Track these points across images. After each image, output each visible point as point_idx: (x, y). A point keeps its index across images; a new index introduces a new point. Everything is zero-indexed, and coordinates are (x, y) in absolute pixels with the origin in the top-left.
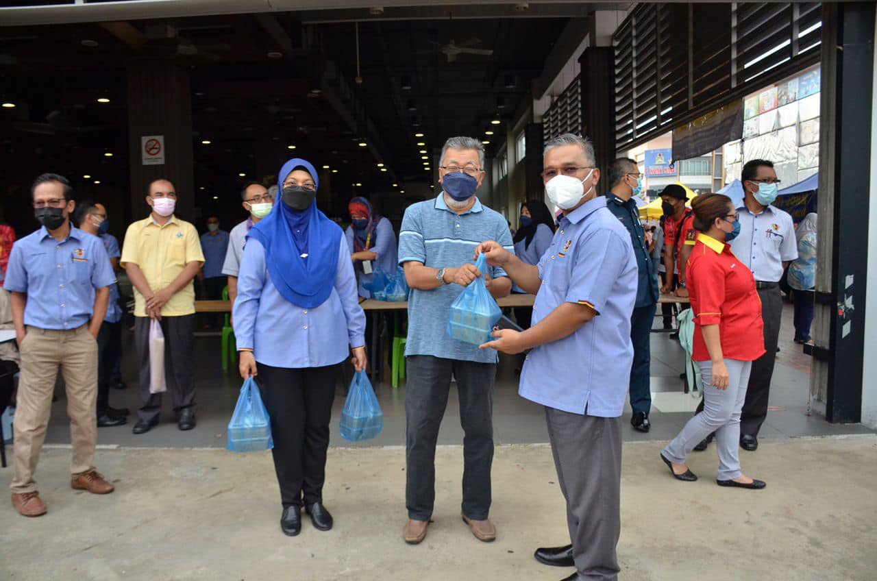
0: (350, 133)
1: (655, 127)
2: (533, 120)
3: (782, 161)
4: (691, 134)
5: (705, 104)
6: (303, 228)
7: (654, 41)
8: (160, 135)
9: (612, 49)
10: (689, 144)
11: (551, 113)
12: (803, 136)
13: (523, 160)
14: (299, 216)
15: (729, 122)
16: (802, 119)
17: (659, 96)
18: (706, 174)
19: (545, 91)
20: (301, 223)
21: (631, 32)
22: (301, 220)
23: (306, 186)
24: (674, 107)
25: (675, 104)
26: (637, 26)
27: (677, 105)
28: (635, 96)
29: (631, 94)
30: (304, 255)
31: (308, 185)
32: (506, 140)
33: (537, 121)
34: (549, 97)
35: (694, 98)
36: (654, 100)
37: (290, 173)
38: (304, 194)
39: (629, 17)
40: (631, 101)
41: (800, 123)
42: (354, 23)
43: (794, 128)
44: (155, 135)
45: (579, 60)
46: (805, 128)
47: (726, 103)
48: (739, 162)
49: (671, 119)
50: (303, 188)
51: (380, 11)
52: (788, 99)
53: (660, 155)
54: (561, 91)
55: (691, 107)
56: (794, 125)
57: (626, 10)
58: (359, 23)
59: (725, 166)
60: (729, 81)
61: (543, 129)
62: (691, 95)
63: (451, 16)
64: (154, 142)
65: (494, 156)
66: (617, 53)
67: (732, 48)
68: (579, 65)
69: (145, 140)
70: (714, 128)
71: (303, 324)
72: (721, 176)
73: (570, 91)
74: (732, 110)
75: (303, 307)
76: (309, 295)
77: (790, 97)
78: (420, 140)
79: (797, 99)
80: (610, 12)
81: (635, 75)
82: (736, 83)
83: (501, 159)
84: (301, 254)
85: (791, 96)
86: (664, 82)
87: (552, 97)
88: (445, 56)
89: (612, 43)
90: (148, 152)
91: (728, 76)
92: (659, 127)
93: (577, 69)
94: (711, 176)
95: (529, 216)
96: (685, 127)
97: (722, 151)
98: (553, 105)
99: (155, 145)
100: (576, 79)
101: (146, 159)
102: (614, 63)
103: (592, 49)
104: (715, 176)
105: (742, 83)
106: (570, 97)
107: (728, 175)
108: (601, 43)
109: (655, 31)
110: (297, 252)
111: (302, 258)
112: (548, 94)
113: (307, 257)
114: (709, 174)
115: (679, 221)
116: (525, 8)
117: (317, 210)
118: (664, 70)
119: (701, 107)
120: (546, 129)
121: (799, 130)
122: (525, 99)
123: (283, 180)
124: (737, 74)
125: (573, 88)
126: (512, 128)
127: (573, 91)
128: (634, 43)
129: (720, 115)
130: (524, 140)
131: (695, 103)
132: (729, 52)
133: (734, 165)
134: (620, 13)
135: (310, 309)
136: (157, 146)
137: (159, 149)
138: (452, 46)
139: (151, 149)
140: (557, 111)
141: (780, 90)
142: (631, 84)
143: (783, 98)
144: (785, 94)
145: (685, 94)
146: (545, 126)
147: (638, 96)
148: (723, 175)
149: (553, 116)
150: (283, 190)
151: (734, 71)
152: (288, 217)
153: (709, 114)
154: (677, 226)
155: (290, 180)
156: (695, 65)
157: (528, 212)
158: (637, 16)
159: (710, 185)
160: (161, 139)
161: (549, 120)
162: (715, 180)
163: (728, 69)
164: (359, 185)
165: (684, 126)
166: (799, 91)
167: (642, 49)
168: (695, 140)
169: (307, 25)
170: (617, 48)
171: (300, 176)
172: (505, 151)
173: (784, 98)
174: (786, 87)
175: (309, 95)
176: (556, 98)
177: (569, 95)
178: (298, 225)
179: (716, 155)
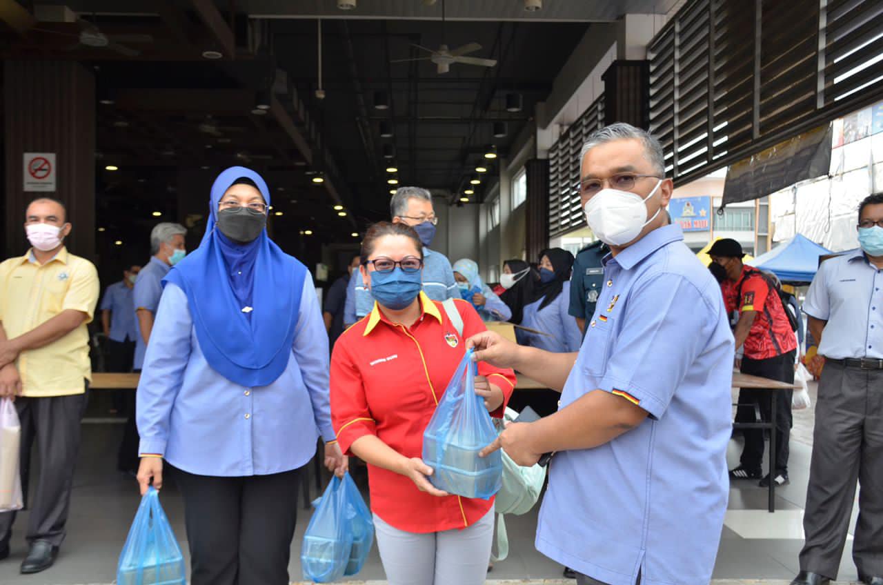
0: (303, 164)
1: (706, 162)
2: (536, 155)
3: (849, 214)
4: (752, 170)
5: (775, 131)
6: (246, 268)
7: (705, 51)
8: (51, 151)
9: (646, 63)
10: (749, 184)
11: (561, 146)
12: (877, 180)
13: (520, 207)
14: (243, 252)
15: (807, 153)
16: (875, 161)
17: (711, 122)
18: (748, 229)
19: (552, 118)
20: (244, 260)
21: (673, 41)
22: (245, 257)
23: (253, 207)
24: (731, 136)
25: (732, 132)
26: (681, 34)
27: (735, 134)
28: (677, 123)
29: (672, 120)
30: (247, 309)
31: (255, 205)
32: (499, 180)
33: (541, 156)
34: (558, 126)
35: (760, 123)
36: (705, 127)
37: (229, 187)
38: (251, 218)
39: (672, 22)
40: (672, 129)
41: (873, 165)
42: (316, 20)
43: (866, 171)
44: (44, 151)
45: (603, 78)
46: (880, 171)
47: (806, 130)
48: (790, 214)
49: (726, 153)
50: (247, 209)
51: (352, 6)
52: (857, 135)
53: (688, 205)
54: (575, 118)
55: (757, 135)
56: (866, 167)
57: (666, 14)
58: (323, 20)
59: (772, 219)
60: (813, 100)
61: (548, 166)
62: (758, 120)
63: (443, 17)
64: (42, 162)
65: (482, 202)
66: (652, 68)
67: (820, 55)
68: (603, 83)
69: (28, 157)
70: (784, 162)
71: (242, 411)
72: (767, 232)
73: (587, 118)
74: (814, 138)
75: (244, 385)
76: (255, 367)
77: (860, 132)
78: (392, 176)
79: (869, 134)
80: (645, 16)
81: (677, 96)
82: (823, 102)
83: (491, 206)
84: (242, 307)
85: (862, 131)
86: (718, 104)
87: (562, 125)
88: (435, 66)
89: (646, 56)
90: (33, 174)
91: (812, 93)
92: (711, 162)
93: (600, 88)
94: (753, 233)
95: (551, 269)
96: (746, 162)
97: (768, 200)
98: (563, 138)
99: (43, 165)
100: (596, 102)
101: (29, 183)
102: (649, 81)
103: (620, 64)
104: (759, 232)
105: (830, 102)
106: (587, 126)
107: (776, 229)
108: (632, 55)
109: (707, 38)
110: (236, 303)
111: (244, 313)
112: (556, 123)
113: (251, 312)
114: (752, 229)
115: (738, 283)
116: (537, 8)
117: (267, 240)
118: (718, 89)
119: (768, 136)
120: (553, 166)
121: (873, 173)
122: (526, 127)
123: (218, 199)
124: (825, 91)
125: (590, 114)
126: (507, 165)
127: (591, 119)
128: (677, 55)
129: (794, 146)
130: (523, 179)
131: (762, 129)
132: (814, 62)
133: (785, 217)
134: (658, 17)
135: (254, 388)
136: (46, 167)
137: (49, 171)
138: (444, 53)
139: (36, 170)
140: (568, 144)
141: (846, 124)
142: (672, 107)
143: (850, 133)
144: (854, 127)
145: (749, 118)
146: (552, 163)
147: (682, 122)
148: (770, 231)
149: (562, 150)
150: (218, 213)
151: (821, 86)
152: (227, 254)
153: (780, 144)
154: (736, 289)
155: (228, 199)
156: (762, 81)
157: (549, 263)
158: (681, 21)
159: (752, 243)
160: (51, 157)
161: (557, 155)
162: (759, 237)
163: (813, 84)
164: (308, 232)
165: (744, 161)
166: (872, 124)
167: (687, 63)
168: (756, 178)
169: (255, 19)
170: (653, 62)
171: (245, 194)
172: (498, 193)
173: (853, 133)
174: (855, 119)
175: (254, 112)
176: (566, 128)
177: (585, 122)
178: (240, 265)
179: (760, 206)
